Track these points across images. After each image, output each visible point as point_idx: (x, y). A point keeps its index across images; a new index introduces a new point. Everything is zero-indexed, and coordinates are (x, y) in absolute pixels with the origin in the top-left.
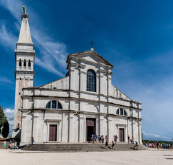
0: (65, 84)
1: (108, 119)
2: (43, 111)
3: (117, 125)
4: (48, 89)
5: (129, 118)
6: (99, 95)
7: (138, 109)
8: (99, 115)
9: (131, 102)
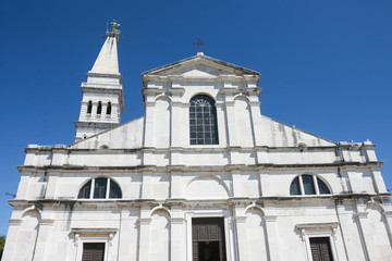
0: (131, 136)
1: (262, 214)
2: (69, 205)
3: (299, 229)
4: (87, 151)
5: (339, 200)
6: (228, 151)
7: (368, 163)
8: (231, 204)
9: (337, 149)
